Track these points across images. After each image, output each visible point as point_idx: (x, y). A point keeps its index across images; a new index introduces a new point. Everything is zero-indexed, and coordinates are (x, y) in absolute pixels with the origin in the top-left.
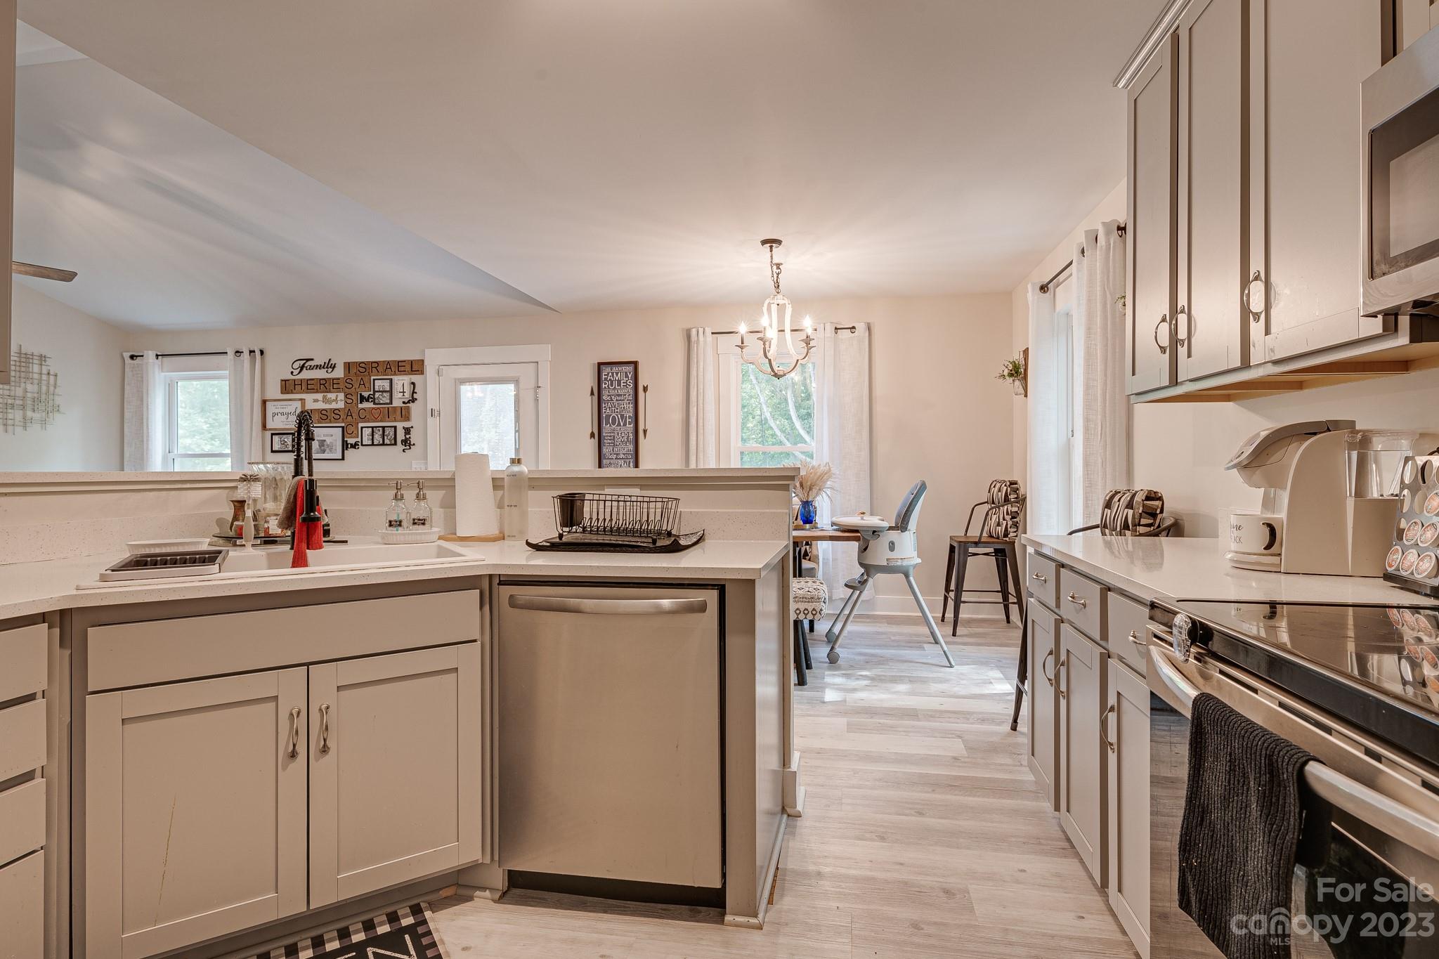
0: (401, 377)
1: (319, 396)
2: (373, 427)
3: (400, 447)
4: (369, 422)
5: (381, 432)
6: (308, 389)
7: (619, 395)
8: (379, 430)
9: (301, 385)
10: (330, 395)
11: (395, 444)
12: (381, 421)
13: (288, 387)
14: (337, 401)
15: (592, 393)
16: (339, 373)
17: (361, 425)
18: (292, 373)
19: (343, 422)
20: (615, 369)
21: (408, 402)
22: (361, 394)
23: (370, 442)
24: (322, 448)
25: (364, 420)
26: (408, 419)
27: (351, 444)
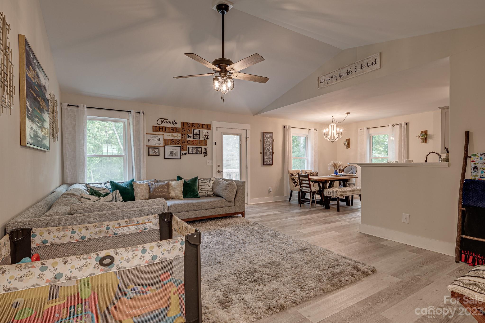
0: (203, 130)
1: (170, 134)
2: (193, 147)
3: (203, 155)
4: (191, 145)
5: (196, 149)
6: (166, 131)
7: (268, 142)
8: (195, 148)
9: (163, 129)
10: (174, 134)
11: (201, 154)
12: (196, 145)
13: (156, 129)
14: (178, 136)
15: (261, 141)
16: (179, 126)
17: (188, 146)
18: (157, 123)
19: (181, 145)
20: (268, 134)
21: (206, 139)
22: (188, 135)
23: (192, 153)
24: (172, 154)
25: (189, 144)
26: (206, 145)
27: (184, 153)
